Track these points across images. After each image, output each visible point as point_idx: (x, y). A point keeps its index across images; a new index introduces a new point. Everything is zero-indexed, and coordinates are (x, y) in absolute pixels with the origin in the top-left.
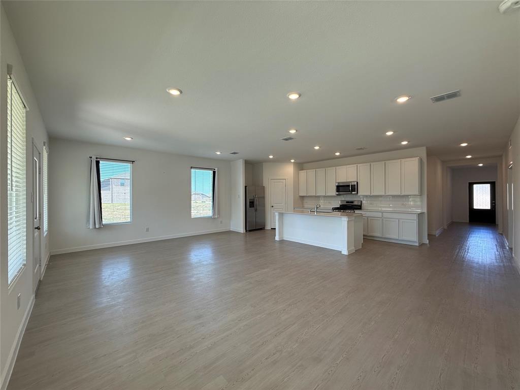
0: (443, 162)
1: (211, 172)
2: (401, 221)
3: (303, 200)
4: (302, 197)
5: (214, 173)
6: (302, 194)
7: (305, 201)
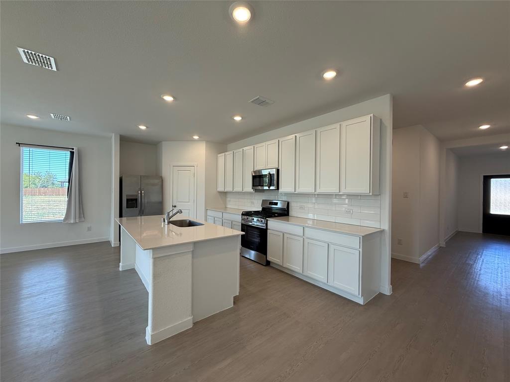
0: (441, 141)
1: (68, 153)
2: (332, 247)
3: (226, 197)
4: (224, 194)
5: (72, 154)
6: (221, 189)
7: (228, 199)
